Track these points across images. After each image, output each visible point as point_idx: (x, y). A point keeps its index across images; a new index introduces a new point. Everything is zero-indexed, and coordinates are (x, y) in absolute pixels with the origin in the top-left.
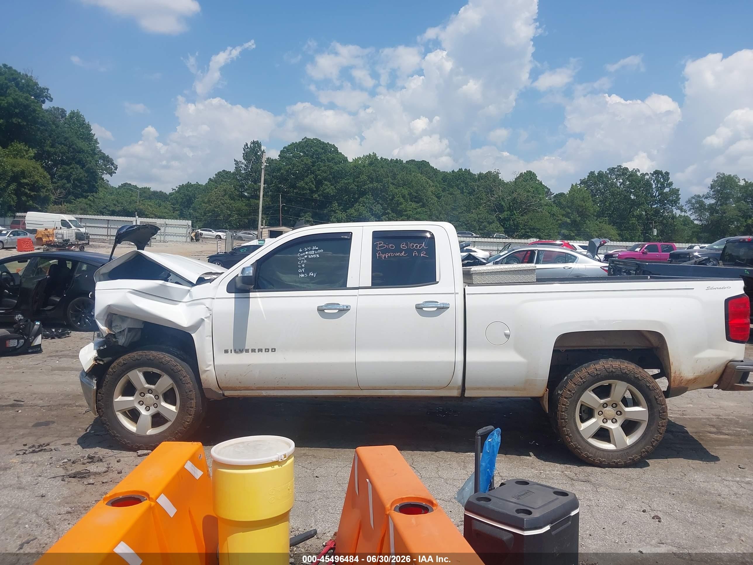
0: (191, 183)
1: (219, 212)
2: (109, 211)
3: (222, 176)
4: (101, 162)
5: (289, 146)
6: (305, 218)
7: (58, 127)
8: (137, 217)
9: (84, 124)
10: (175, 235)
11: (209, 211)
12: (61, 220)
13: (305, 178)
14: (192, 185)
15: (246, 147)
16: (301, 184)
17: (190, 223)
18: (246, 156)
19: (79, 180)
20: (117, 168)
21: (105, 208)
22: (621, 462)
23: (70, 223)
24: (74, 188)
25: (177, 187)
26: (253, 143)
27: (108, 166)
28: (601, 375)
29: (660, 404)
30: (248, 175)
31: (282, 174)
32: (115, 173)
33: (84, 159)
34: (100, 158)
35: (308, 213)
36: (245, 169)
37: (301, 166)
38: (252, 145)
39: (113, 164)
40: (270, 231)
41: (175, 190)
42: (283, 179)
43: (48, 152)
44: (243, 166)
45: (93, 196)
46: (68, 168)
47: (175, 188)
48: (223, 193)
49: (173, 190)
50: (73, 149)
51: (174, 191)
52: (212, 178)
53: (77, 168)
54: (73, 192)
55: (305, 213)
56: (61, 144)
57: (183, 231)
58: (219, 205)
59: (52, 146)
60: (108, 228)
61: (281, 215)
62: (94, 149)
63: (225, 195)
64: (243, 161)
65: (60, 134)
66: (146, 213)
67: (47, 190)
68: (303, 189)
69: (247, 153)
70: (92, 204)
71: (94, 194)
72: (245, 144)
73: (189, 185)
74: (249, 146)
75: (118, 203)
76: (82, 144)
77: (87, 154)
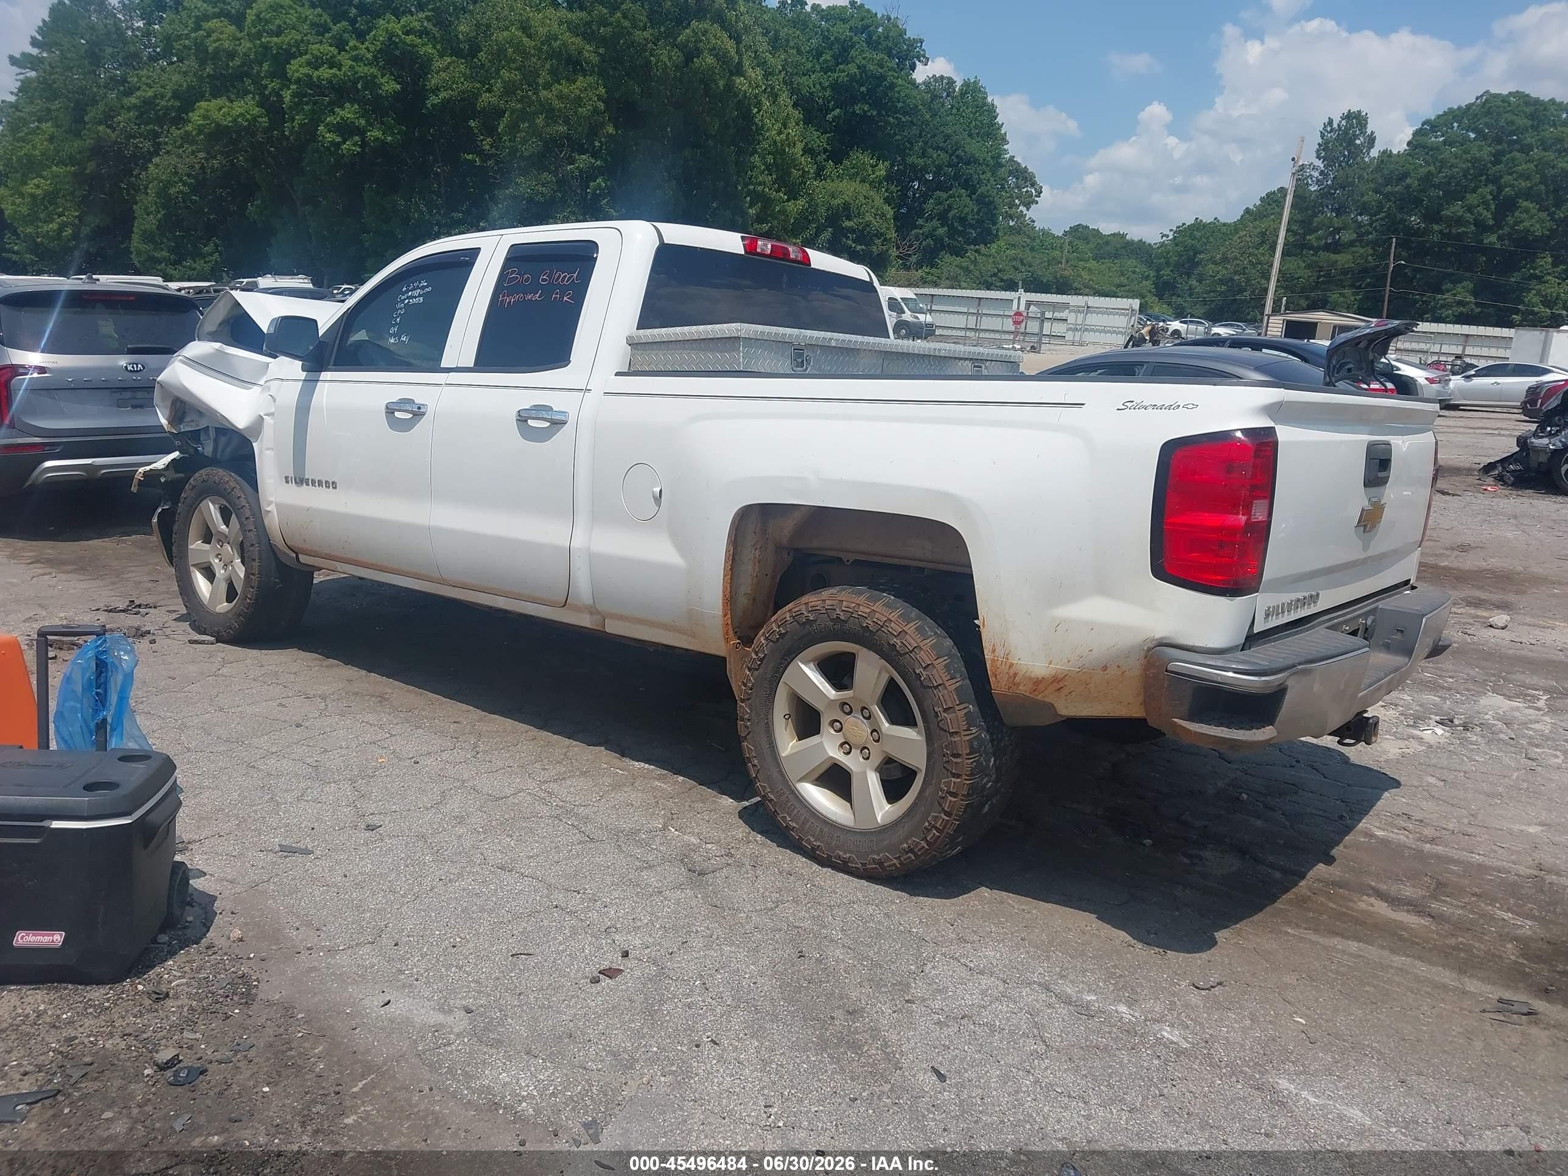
0: (1201, 221)
1: (1243, 284)
2: (1002, 280)
3: (1275, 201)
4: (1012, 180)
5: (1439, 117)
6: (1455, 295)
7: (936, 115)
8: (1021, 291)
9: (985, 104)
10: (1104, 330)
11: (1221, 282)
12: (889, 298)
13: (1468, 196)
14: (1205, 226)
15: (1329, 129)
16: (1456, 209)
17: (1136, 303)
18: (1326, 150)
19: (962, 220)
20: (1041, 192)
21: (995, 275)
22: (856, 863)
23: (903, 304)
24: (951, 236)
25: (1171, 230)
26: (1349, 116)
27: (1025, 190)
28: (818, 622)
29: (945, 731)
30: (1325, 194)
31: (1408, 187)
32: (1037, 203)
33: (975, 176)
34: (1010, 173)
35: (1465, 284)
36: (1318, 181)
37: (1460, 165)
38: (1344, 123)
39: (1033, 185)
40: (1288, 321)
41: (1167, 236)
42: (1409, 201)
43: (913, 166)
44: (1316, 174)
45: (977, 251)
46: (944, 195)
47: (1168, 233)
48: (1258, 240)
49: (1162, 237)
50: (957, 157)
51: (1165, 238)
52: (1251, 207)
53: (960, 196)
54: (948, 245)
55: (1457, 281)
56: (938, 148)
57: (1121, 322)
58: (1245, 268)
59: (924, 155)
60: (977, 314)
61: (1388, 288)
62: (999, 155)
63: (1263, 242)
64: (1319, 163)
65: (937, 129)
66: (1076, 285)
67: (885, 240)
68: (1459, 221)
69: (1327, 143)
70: (972, 267)
71: (982, 247)
72: (1326, 121)
73: (1198, 225)
74: (1335, 125)
75: (1023, 264)
76: (974, 147)
77: (984, 166)
